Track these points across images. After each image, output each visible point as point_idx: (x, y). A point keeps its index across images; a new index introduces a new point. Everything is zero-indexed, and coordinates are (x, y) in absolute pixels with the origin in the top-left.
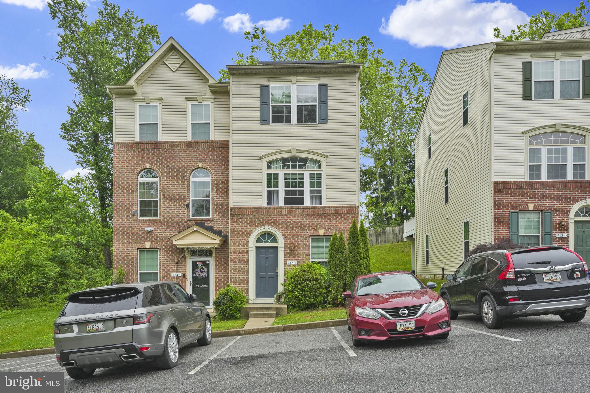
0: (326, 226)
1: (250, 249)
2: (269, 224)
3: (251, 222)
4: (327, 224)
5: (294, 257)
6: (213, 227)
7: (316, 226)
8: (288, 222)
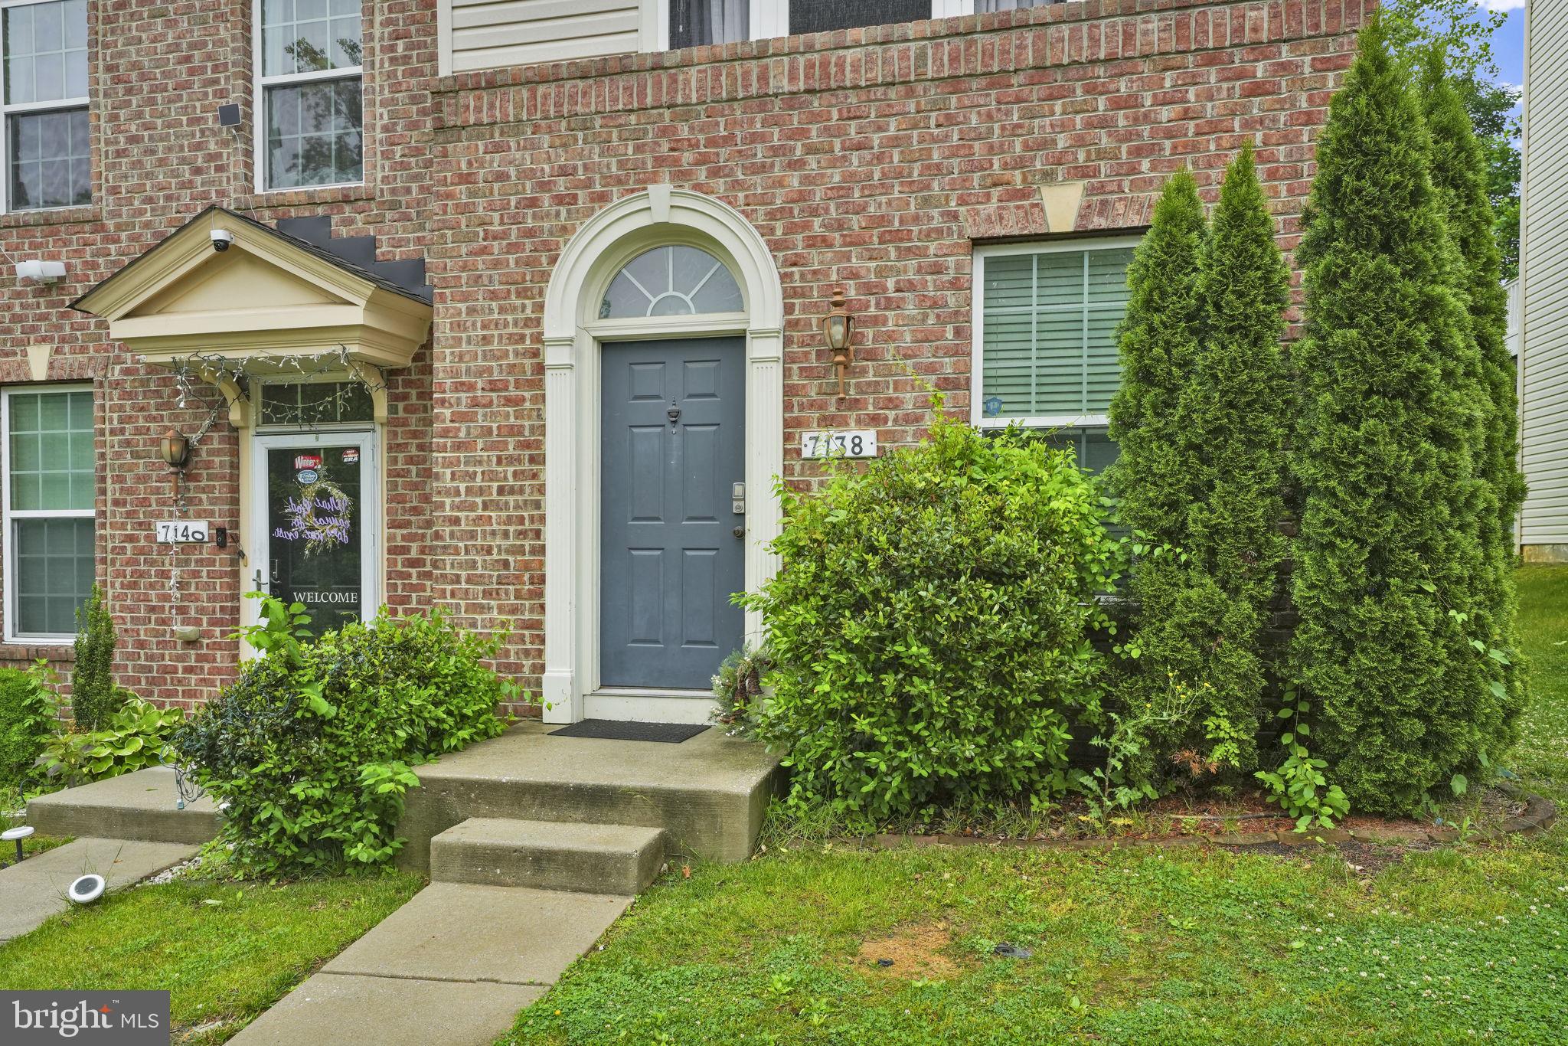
0: (1101, 155)
1: (552, 356)
2: (681, 176)
3: (564, 172)
4: (1105, 141)
5: (855, 404)
6: (373, 243)
7: (1020, 164)
8: (810, 150)
